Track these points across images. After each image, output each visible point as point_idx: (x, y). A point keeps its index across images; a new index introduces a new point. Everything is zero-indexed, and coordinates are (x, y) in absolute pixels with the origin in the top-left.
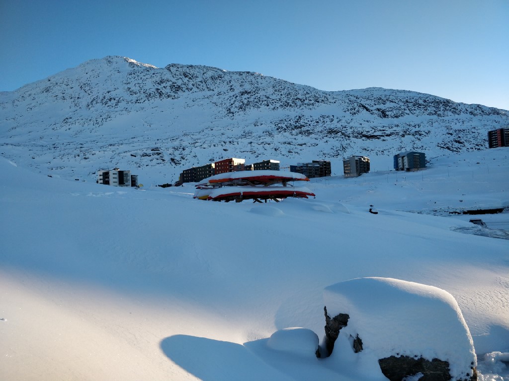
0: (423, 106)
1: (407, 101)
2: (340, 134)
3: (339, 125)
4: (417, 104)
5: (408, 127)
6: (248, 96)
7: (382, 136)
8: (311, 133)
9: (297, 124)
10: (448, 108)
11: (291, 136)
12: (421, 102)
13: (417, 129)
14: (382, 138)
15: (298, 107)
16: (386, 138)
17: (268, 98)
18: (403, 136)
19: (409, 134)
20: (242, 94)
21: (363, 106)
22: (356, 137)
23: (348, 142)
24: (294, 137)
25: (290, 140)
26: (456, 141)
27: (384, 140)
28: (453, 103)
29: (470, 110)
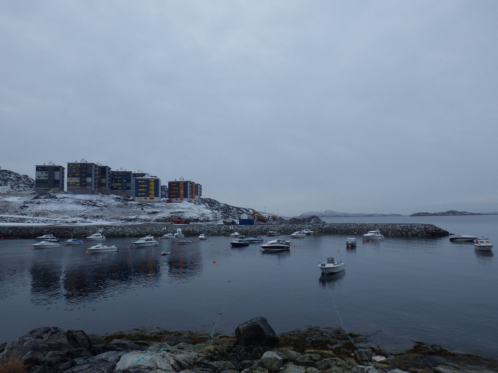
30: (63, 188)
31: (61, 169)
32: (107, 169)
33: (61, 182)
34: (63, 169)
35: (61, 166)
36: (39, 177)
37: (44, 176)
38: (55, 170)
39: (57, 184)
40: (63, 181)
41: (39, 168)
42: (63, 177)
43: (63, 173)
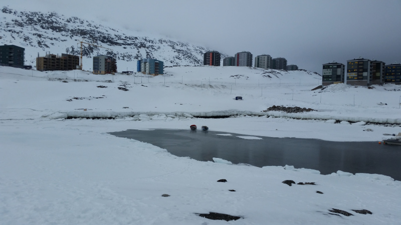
2: (88, 35)
3: (88, 28)
5: (143, 41)
7: (123, 44)
8: (62, 30)
9: (49, 19)
11: (41, 29)
13: (151, 44)
16: (126, 46)
18: (140, 47)
19: (145, 47)
22: (103, 41)
23: (95, 44)
24: (44, 30)
26: (177, 58)
30: (343, 81)
32: (382, 64)
33: (342, 76)
34: (344, 66)
35: (342, 64)
36: (325, 73)
37: (329, 72)
38: (337, 68)
39: (338, 79)
41: (325, 67)
42: (343, 73)
43: (344, 69)
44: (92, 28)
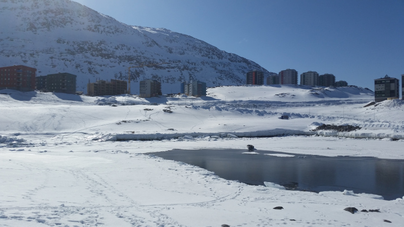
0: (198, 50)
1: (187, 44)
2: (135, 61)
3: (135, 54)
4: (194, 47)
5: (186, 64)
6: (53, 15)
7: (167, 68)
8: (111, 57)
9: (99, 47)
10: (215, 53)
11: (91, 57)
12: (197, 46)
13: (193, 66)
14: (167, 70)
15: (100, 32)
16: (171, 70)
17: (72, 20)
18: (183, 70)
19: (187, 69)
20: (47, 12)
21: (155, 42)
22: (148, 66)
23: (142, 69)
24: (94, 58)
25: (91, 60)
26: (219, 78)
27: (169, 71)
28: (219, 50)
29: (229, 57)
30: (398, 97)
31: (396, 81)
33: (396, 92)
34: (398, 81)
35: (395, 79)
36: (377, 89)
37: (382, 88)
38: (391, 82)
39: (393, 94)
40: (398, 91)
41: (377, 82)
42: (398, 88)
43: (398, 84)
44: (138, 54)
